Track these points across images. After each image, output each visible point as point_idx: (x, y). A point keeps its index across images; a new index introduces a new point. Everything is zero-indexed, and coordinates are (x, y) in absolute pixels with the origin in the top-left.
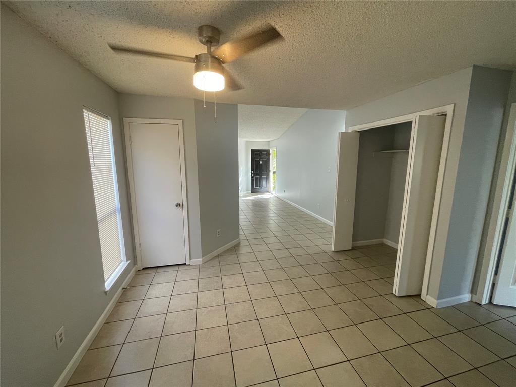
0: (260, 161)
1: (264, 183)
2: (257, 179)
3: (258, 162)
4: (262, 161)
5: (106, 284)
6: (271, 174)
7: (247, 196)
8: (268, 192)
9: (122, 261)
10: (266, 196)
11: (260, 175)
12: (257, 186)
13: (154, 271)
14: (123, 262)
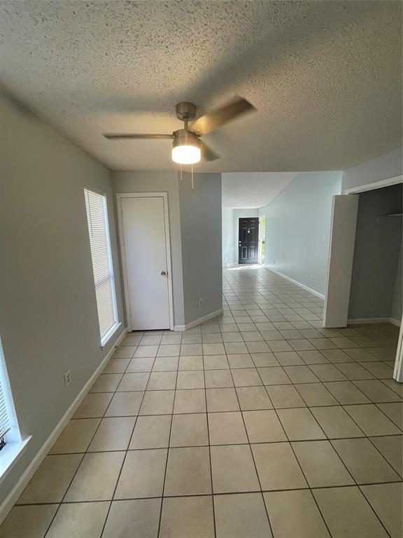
0: (248, 230)
1: (253, 253)
2: (244, 250)
3: (246, 231)
4: (251, 230)
5: (102, 341)
6: (260, 244)
7: (233, 267)
8: (257, 263)
9: (115, 322)
10: (253, 267)
11: (248, 245)
12: (244, 257)
13: (141, 334)
14: (115, 324)
